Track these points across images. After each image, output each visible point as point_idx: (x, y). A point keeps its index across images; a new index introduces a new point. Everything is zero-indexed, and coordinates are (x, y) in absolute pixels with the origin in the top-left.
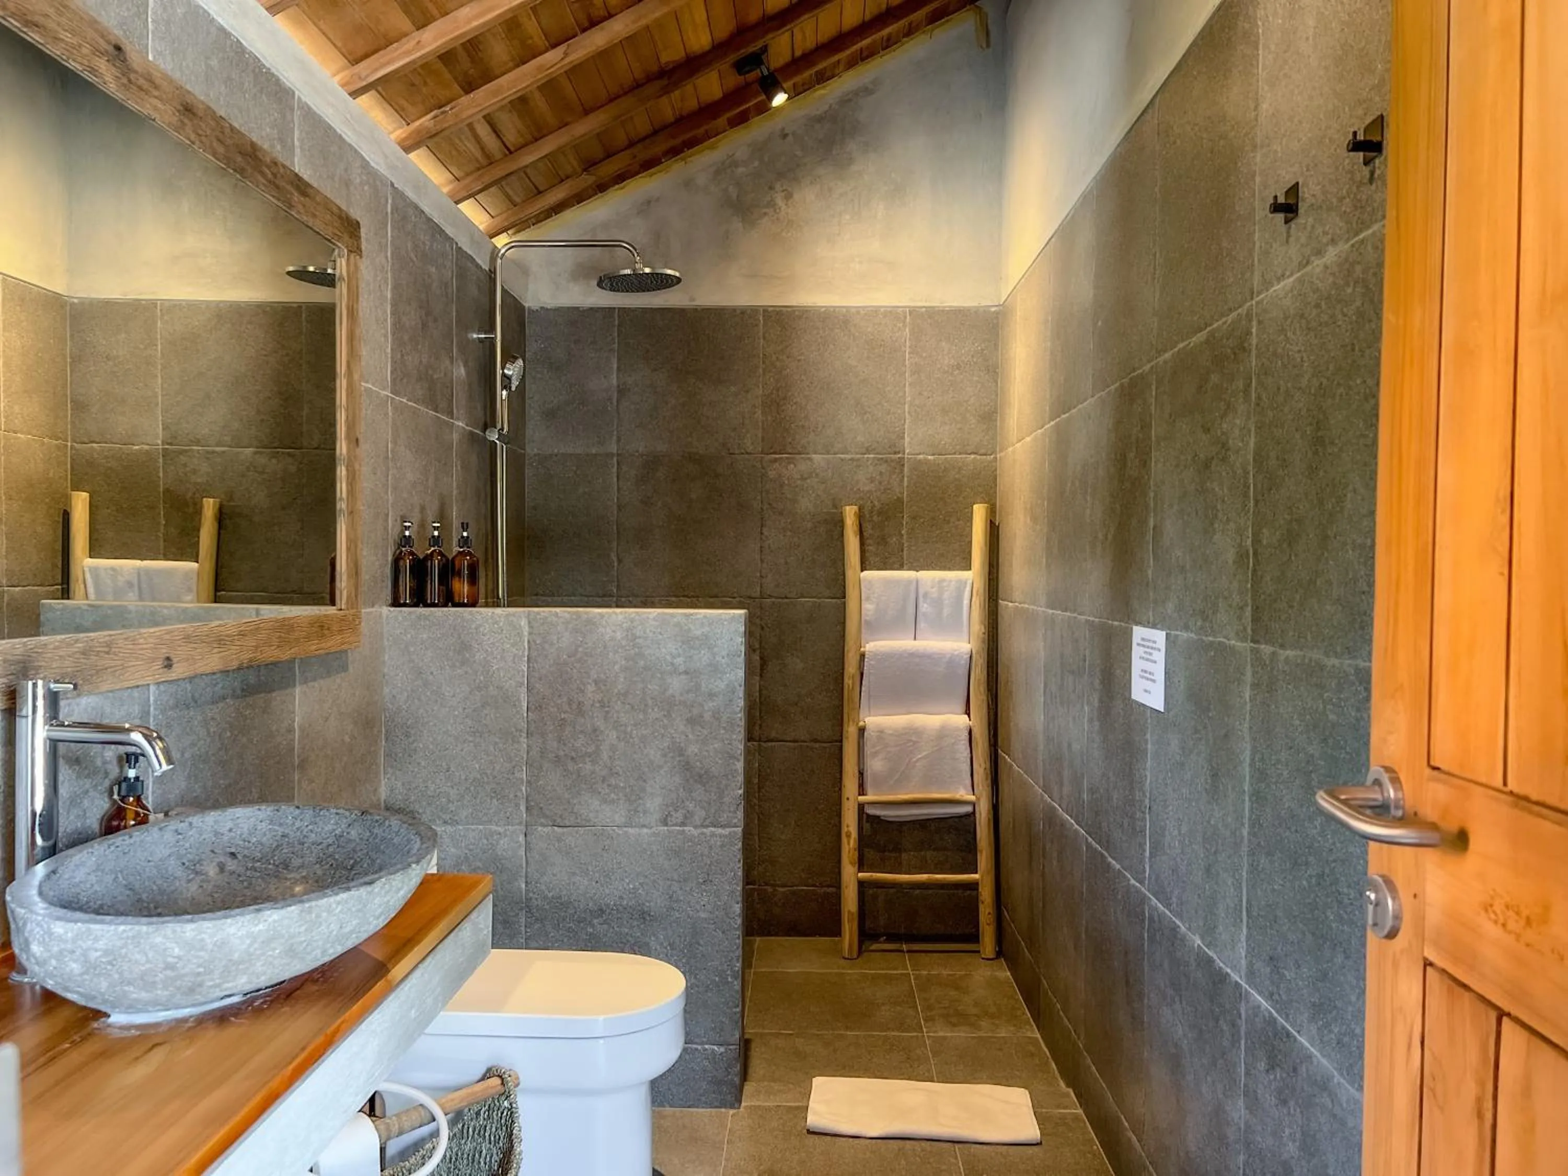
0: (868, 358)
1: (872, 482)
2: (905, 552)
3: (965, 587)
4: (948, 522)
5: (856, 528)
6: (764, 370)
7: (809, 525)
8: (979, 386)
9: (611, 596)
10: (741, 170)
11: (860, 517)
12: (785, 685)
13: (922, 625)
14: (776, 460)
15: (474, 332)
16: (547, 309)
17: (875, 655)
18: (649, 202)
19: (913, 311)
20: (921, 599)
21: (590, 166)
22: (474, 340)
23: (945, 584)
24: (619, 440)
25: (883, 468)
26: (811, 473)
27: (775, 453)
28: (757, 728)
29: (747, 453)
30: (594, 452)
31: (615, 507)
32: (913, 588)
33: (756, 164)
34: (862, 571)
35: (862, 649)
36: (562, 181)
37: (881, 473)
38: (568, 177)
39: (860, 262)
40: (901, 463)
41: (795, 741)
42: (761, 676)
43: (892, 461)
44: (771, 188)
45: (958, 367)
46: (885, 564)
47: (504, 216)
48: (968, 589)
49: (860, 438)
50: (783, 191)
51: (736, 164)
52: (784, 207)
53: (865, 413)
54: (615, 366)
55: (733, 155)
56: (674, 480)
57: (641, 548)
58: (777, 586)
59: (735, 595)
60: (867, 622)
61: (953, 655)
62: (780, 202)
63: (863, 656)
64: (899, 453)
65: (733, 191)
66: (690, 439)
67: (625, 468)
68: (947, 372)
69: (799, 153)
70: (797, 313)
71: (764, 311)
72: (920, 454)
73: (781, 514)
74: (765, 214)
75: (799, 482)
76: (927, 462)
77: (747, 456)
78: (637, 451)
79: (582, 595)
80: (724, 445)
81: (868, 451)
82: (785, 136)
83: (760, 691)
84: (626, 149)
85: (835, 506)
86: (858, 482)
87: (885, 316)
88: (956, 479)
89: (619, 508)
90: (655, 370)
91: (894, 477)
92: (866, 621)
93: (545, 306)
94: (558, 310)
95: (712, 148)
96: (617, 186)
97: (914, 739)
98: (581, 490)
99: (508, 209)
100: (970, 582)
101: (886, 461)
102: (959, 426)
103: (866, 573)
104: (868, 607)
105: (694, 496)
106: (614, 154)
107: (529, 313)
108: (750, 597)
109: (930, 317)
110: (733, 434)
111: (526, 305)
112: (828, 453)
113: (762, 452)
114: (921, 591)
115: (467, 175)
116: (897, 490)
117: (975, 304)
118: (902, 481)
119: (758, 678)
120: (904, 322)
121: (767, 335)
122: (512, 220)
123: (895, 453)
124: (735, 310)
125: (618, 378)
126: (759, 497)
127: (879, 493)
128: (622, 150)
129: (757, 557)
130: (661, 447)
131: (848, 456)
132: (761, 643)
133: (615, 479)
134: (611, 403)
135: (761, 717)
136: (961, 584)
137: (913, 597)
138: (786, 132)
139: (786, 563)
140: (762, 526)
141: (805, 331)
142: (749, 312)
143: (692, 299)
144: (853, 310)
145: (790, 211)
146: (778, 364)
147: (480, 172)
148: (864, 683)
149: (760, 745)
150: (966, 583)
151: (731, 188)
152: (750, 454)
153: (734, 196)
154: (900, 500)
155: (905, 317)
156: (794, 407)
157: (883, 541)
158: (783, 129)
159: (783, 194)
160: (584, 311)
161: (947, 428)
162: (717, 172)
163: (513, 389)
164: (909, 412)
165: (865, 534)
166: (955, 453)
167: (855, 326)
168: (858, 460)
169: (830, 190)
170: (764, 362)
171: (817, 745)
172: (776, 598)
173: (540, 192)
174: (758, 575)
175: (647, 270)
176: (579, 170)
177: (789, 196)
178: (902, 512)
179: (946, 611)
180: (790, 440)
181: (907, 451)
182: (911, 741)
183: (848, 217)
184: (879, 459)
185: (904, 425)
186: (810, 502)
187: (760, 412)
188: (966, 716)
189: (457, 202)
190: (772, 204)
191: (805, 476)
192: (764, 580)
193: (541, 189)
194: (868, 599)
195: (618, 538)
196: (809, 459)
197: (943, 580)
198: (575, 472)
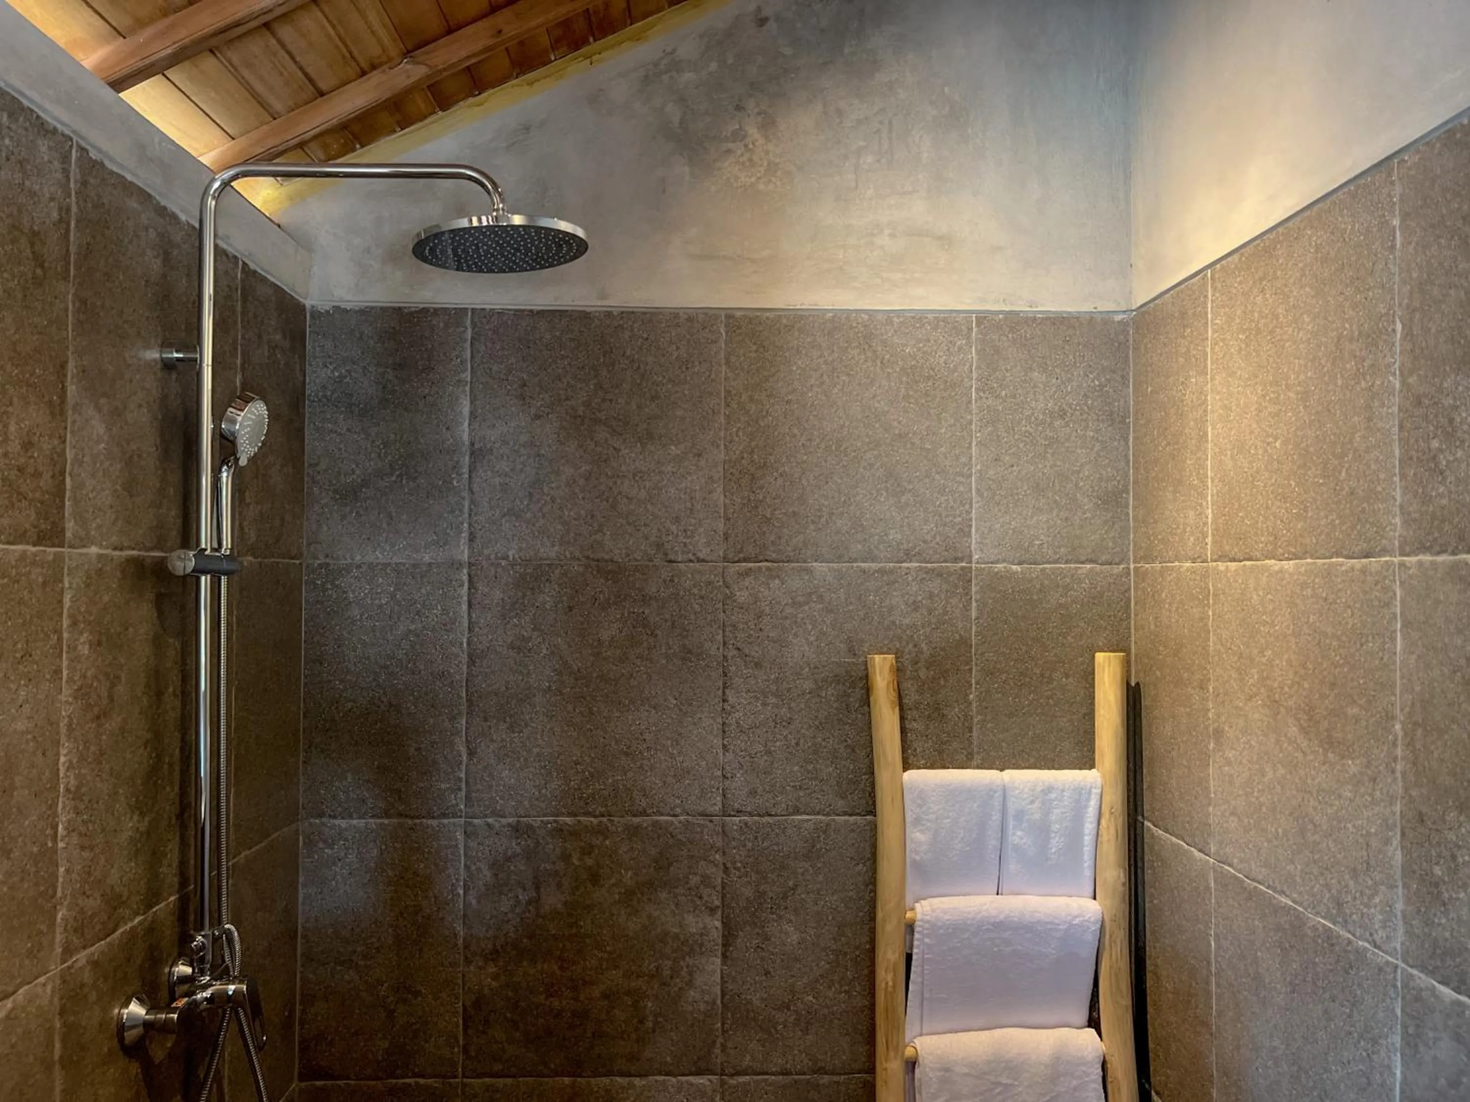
0: (907, 397)
1: (916, 609)
2: (975, 734)
3: (1088, 800)
4: (1050, 680)
5: (894, 695)
6: (728, 417)
7: (808, 685)
8: (1097, 447)
9: (455, 816)
10: (688, 76)
11: (899, 670)
12: (767, 973)
13: (1012, 866)
14: (748, 572)
15: (147, 347)
16: (346, 311)
17: (934, 927)
18: (527, 129)
19: (983, 318)
20: (1011, 823)
21: (418, 47)
22: (149, 364)
23: (1053, 796)
24: (472, 538)
25: (935, 585)
26: (810, 594)
27: (745, 560)
28: (717, 1051)
29: (699, 560)
30: (427, 558)
31: (464, 658)
32: (997, 804)
33: (714, 66)
34: (905, 769)
35: (909, 915)
36: (364, 73)
37: (931, 596)
38: (374, 67)
39: (892, 236)
40: (965, 577)
41: (785, 1073)
42: (724, 956)
43: (950, 574)
44: (739, 108)
45: (1062, 414)
46: (941, 753)
47: (255, 135)
48: (1093, 803)
49: (894, 535)
50: (759, 114)
51: (676, 66)
52: (761, 141)
53: (903, 493)
54: (466, 410)
55: (674, 51)
56: (571, 609)
57: (511, 728)
58: (753, 793)
59: (678, 810)
60: (917, 865)
61: (1071, 926)
62: (753, 132)
63: (910, 927)
64: (962, 560)
65: (674, 112)
66: (598, 537)
67: (481, 587)
68: (1043, 422)
69: (788, 51)
70: (784, 321)
71: (728, 317)
72: (997, 562)
73: (758, 665)
74: (729, 151)
75: (789, 610)
76: (1009, 576)
77: (697, 565)
78: (506, 558)
79: (400, 815)
80: (659, 546)
81: (909, 556)
82: (762, 22)
83: (723, 982)
84: (484, 16)
85: (852, 651)
86: (891, 609)
87: (935, 328)
88: (1061, 605)
89: (472, 661)
90: (538, 417)
91: (954, 601)
92: (914, 862)
93: (343, 305)
94: (364, 312)
95: (638, 38)
96: (471, 100)
97: (1004, 1080)
98: (402, 628)
99: (263, 124)
100: (1096, 791)
101: (940, 575)
102: (1063, 514)
103: (912, 776)
104: (918, 837)
105: (605, 635)
106: (460, 27)
107: (312, 317)
108: (704, 815)
109: (1012, 330)
110: (674, 528)
111: (308, 303)
112: (839, 559)
113: (725, 559)
114: (1012, 808)
115: (140, 24)
116: (960, 625)
117: (1087, 307)
118: (967, 608)
119: (718, 961)
120: (968, 338)
121: (733, 359)
122: (271, 142)
123: (956, 560)
124: (676, 316)
125: (471, 431)
126: (720, 637)
127: (928, 630)
128: (474, 21)
129: (717, 742)
130: (549, 551)
131: (874, 566)
132: (724, 897)
133: (465, 607)
134: (460, 475)
135: (724, 1032)
136: (1080, 794)
137: (996, 817)
138: (764, 14)
139: (769, 753)
140: (725, 687)
141: (798, 352)
142: (701, 317)
143: (603, 296)
144: (880, 317)
145: (770, 147)
146: (753, 408)
147: (167, 21)
148: (912, 976)
149: (723, 1083)
150: (1090, 793)
151: (670, 108)
152: (703, 561)
153: (676, 120)
154: (964, 642)
155: (970, 329)
156: (780, 481)
157: (937, 712)
158: (759, 9)
159: (759, 119)
160: (411, 314)
161: (1044, 518)
162: (646, 79)
163: (243, 461)
164: (978, 490)
165: (905, 701)
166: (1056, 562)
167: (884, 343)
168: (891, 571)
169: (840, 113)
170: (728, 405)
171: (826, 1079)
172: (750, 814)
173: (322, 94)
174: (719, 773)
175: (518, 220)
176: (394, 53)
177: (768, 124)
178: (968, 662)
179: (1056, 843)
180: (772, 538)
181: (976, 557)
182: (999, 1084)
183: (870, 159)
184: (928, 571)
185: (969, 512)
186: (810, 644)
187: (720, 490)
188: (1093, 1031)
189: (119, 84)
190: (739, 136)
191: (800, 599)
192: (727, 783)
193: (323, 86)
194: (918, 821)
195: (470, 713)
196: (809, 571)
197: (1049, 789)
198: (393, 596)
